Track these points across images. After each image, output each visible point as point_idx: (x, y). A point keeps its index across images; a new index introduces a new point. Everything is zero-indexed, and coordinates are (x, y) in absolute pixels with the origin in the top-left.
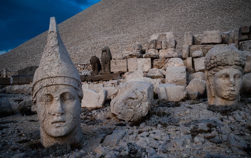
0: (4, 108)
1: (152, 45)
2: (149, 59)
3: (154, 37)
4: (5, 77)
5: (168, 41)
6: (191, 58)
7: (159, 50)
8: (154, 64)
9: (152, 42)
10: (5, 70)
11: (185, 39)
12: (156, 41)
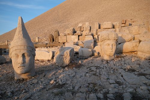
0: (2, 60)
1: (79, 29)
2: (78, 36)
3: (80, 25)
4: (7, 44)
5: (87, 27)
6: (97, 35)
7: (82, 31)
8: (80, 38)
9: (79, 27)
10: (6, 41)
11: (95, 26)
12: (81, 27)
